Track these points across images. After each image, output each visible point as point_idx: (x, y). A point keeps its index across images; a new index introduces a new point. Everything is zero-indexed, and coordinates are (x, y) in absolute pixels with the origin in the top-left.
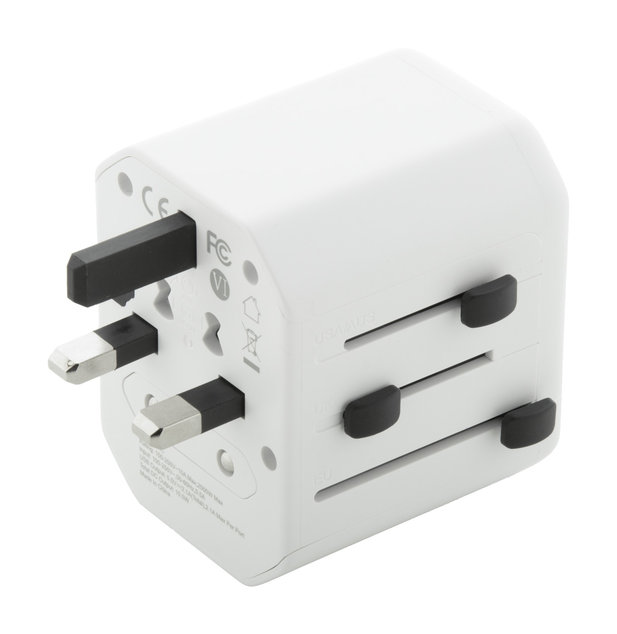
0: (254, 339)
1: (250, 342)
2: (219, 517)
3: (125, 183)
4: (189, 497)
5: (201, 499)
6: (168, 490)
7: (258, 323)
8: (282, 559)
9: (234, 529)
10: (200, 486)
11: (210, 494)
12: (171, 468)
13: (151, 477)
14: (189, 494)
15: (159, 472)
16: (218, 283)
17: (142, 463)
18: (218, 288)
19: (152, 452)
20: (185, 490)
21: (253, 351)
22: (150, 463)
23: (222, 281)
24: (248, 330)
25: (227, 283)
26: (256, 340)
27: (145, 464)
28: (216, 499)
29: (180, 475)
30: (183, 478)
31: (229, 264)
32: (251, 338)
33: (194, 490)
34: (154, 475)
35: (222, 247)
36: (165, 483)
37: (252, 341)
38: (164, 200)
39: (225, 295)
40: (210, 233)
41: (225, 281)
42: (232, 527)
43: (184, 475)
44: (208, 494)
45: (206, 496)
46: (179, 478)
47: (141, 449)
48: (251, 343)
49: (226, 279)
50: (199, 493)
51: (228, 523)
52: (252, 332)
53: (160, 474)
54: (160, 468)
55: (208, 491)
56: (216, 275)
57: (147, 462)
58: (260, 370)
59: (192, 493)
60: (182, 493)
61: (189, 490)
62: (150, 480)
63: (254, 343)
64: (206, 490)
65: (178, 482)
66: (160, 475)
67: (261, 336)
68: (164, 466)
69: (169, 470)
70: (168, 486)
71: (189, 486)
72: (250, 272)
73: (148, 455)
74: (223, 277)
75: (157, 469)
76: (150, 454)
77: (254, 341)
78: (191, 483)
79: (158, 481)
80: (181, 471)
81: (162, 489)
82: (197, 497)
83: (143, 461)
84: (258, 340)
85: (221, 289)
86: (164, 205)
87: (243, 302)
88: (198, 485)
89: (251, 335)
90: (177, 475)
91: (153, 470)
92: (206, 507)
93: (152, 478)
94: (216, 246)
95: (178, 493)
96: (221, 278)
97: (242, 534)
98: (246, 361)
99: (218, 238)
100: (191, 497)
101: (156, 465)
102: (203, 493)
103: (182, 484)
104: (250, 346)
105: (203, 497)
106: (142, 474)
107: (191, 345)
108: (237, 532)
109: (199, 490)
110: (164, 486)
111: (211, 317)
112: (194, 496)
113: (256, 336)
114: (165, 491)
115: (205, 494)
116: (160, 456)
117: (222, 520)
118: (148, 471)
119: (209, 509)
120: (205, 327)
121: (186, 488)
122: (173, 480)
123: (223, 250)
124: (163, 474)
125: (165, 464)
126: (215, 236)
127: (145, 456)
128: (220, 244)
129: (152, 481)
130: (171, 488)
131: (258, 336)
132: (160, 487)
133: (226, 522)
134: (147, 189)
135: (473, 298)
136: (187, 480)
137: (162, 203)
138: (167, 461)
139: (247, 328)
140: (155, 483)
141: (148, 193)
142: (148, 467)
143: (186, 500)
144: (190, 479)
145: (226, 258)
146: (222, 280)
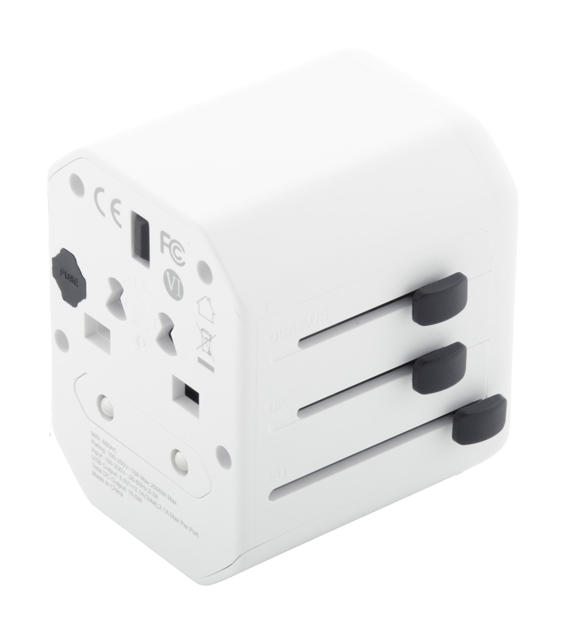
0: (209, 338)
1: (204, 342)
2: (172, 516)
3: (77, 185)
4: (142, 497)
5: (154, 499)
6: (121, 490)
7: (212, 323)
8: (237, 557)
9: (189, 528)
10: (153, 486)
11: (164, 494)
12: (124, 469)
13: (103, 477)
14: (142, 494)
15: (112, 472)
16: (171, 283)
17: (94, 464)
18: (171, 288)
19: (104, 452)
20: (138, 490)
21: (207, 350)
22: (102, 463)
23: (176, 282)
24: (202, 330)
25: (181, 283)
26: (210, 340)
27: (97, 464)
28: (170, 499)
29: (133, 475)
30: (136, 478)
31: (183, 264)
32: (206, 338)
33: (148, 490)
34: (107, 475)
35: (175, 247)
36: (118, 484)
37: (206, 340)
38: (116, 201)
39: (179, 295)
40: (163, 234)
41: (179, 281)
42: (186, 527)
43: (137, 475)
44: (162, 494)
45: (160, 496)
46: (132, 478)
47: (93, 450)
48: (206, 343)
49: (179, 279)
50: (152, 493)
51: (182, 523)
52: (207, 332)
53: (112, 474)
54: (112, 468)
55: (161, 491)
56: (170, 275)
57: (99, 462)
58: (215, 370)
59: (145, 492)
60: (135, 493)
61: (142, 490)
62: (102, 480)
63: (208, 343)
64: (159, 490)
65: (131, 482)
66: (112, 476)
67: (215, 336)
68: (116, 467)
69: (122, 470)
70: (120, 487)
71: (142, 486)
72: (205, 272)
73: (101, 456)
74: (177, 277)
75: (109, 470)
76: (103, 454)
77: (208, 340)
78: (144, 484)
79: (110, 482)
80: (134, 471)
81: (114, 489)
82: (151, 497)
83: (95, 462)
84: (213, 340)
85: (175, 289)
86: (117, 206)
87: (198, 302)
88: (151, 485)
89: (205, 335)
90: (130, 476)
91: (106, 470)
92: (159, 507)
93: (105, 478)
94: (169, 246)
95: (131, 493)
96: (174, 278)
97: (196, 534)
98: (200, 361)
99: (172, 238)
100: (144, 497)
101: (109, 466)
102: (156, 493)
103: (134, 484)
104: (205, 346)
105: (156, 497)
106: (94, 474)
107: (145, 345)
108: (192, 532)
109: (153, 490)
110: (117, 487)
111: (164, 318)
112: (148, 496)
113: (210, 336)
114: (118, 492)
115: (158, 494)
116: (113, 456)
117: (176, 519)
118: (100, 471)
119: (162, 508)
120: (158, 328)
121: (139, 488)
122: (126, 480)
123: (177, 251)
124: (115, 474)
125: (117, 464)
126: (168, 236)
127: (97, 456)
128: (174, 244)
129: (105, 482)
130: (124, 489)
131: (212, 336)
132: (113, 488)
133: (180, 521)
134: (99, 190)
135: (424, 296)
136: (140, 480)
137: (114, 204)
138: (119, 461)
139: (201, 328)
140: (107, 483)
141: (100, 194)
142: (100, 467)
143: (140, 500)
144: (143, 479)
145: (180, 259)
146: (176, 279)
